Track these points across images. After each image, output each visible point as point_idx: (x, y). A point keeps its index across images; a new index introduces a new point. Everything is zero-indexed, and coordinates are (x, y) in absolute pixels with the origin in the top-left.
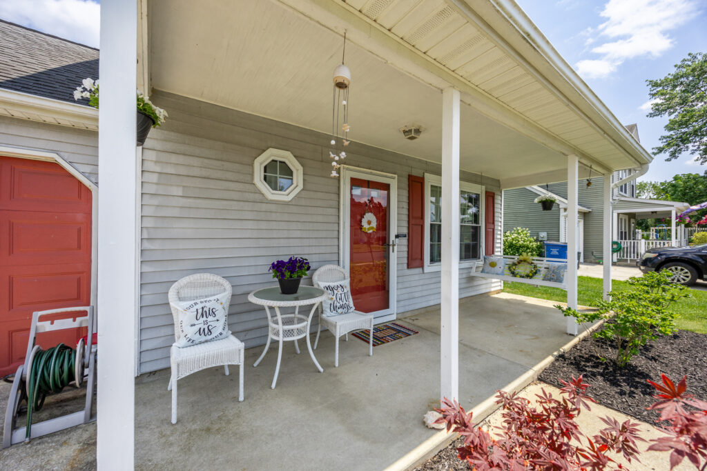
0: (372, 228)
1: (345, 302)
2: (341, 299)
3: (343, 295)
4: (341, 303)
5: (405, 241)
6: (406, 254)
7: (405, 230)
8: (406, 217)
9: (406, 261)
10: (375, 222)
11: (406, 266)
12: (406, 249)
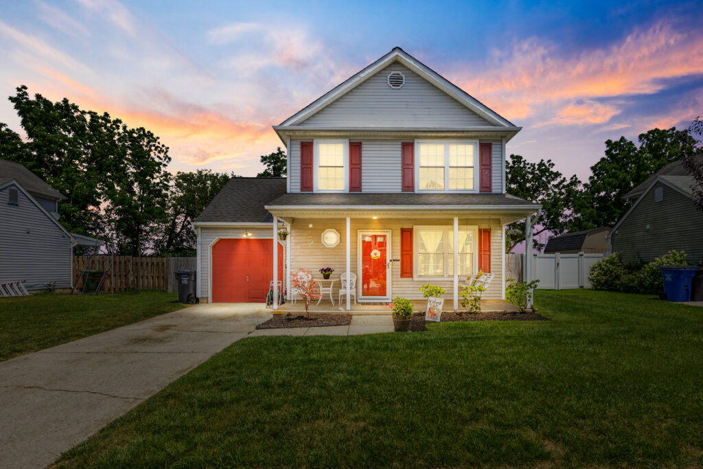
0: (377, 257)
5: (399, 263)
6: (400, 270)
7: (399, 258)
8: (399, 251)
9: (399, 273)
10: (379, 254)
11: (399, 276)
12: (399, 267)
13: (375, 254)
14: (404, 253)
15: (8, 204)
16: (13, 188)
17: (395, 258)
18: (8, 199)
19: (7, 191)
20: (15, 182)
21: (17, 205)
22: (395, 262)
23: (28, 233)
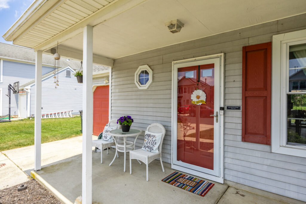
0: (202, 101)
1: (150, 145)
2: (149, 143)
3: (151, 141)
4: (148, 145)
5: (239, 114)
6: (240, 127)
7: (239, 103)
8: (240, 90)
9: (240, 133)
10: (203, 97)
11: (240, 138)
12: (240, 121)
13: (198, 97)
14: (249, 94)
15: (66, 77)
16: (69, 70)
17: (230, 103)
18: (66, 75)
19: (66, 71)
20: (69, 67)
21: (70, 77)
22: (230, 113)
23: (76, 89)
